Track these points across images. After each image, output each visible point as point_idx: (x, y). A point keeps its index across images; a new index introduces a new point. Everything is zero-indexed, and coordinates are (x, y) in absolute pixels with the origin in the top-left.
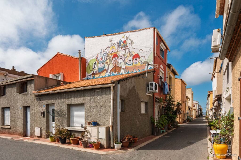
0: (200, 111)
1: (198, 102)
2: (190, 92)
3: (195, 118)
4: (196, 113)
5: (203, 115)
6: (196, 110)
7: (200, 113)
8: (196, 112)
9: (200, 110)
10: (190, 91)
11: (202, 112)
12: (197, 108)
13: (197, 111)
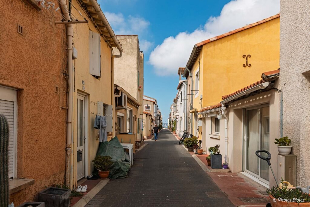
0: (158, 121)
1: (156, 101)
2: (133, 49)
3: (148, 138)
4: (152, 124)
5: (163, 128)
6: (150, 116)
7: (160, 125)
8: (152, 121)
9: (158, 118)
10: (132, 45)
11: (162, 123)
12: (155, 112)
13: (154, 119)
